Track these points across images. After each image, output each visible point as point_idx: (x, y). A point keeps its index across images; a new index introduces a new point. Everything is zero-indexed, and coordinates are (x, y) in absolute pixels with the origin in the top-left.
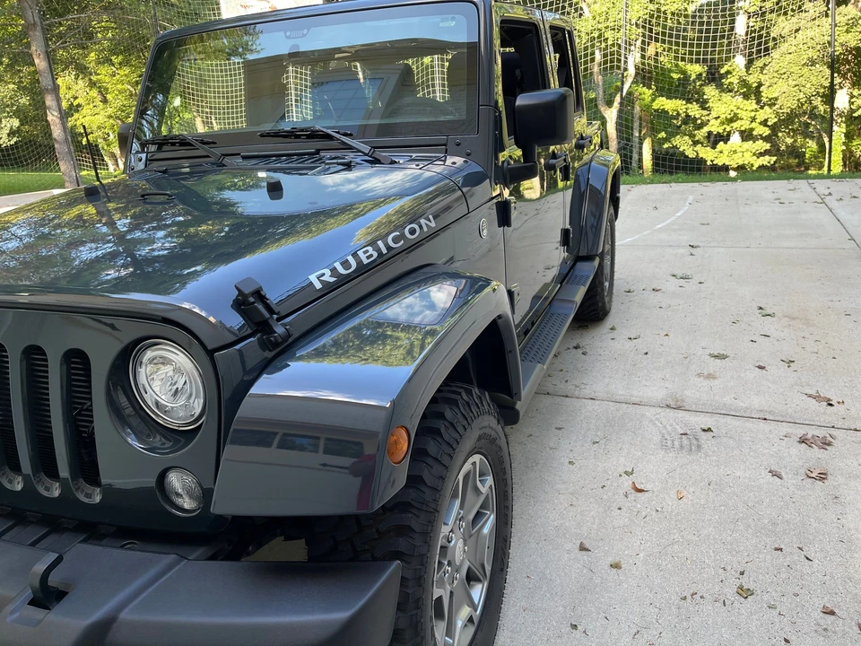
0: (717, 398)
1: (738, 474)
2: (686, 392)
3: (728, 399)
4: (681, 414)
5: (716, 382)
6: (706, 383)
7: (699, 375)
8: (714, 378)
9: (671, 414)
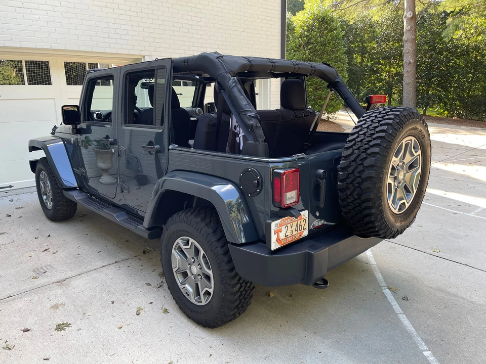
0: (42, 296)
1: (12, 270)
2: (62, 291)
3: (36, 298)
4: (54, 280)
5: (49, 306)
6: (55, 302)
7: (63, 305)
8: (52, 307)
9: (58, 277)
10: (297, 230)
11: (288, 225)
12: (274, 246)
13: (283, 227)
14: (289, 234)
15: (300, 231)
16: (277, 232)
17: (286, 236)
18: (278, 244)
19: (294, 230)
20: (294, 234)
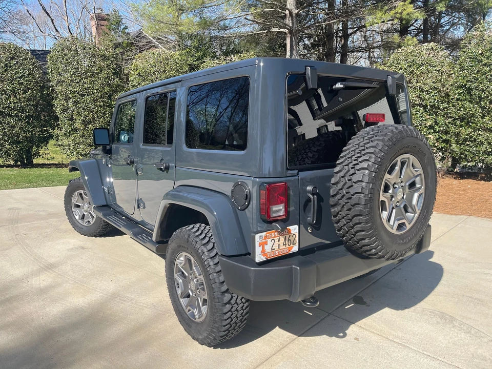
10: (286, 244)
11: (275, 239)
12: (259, 258)
13: (269, 240)
14: (275, 247)
15: (289, 245)
16: (263, 245)
17: (272, 250)
18: (263, 257)
19: (282, 245)
20: (281, 248)
